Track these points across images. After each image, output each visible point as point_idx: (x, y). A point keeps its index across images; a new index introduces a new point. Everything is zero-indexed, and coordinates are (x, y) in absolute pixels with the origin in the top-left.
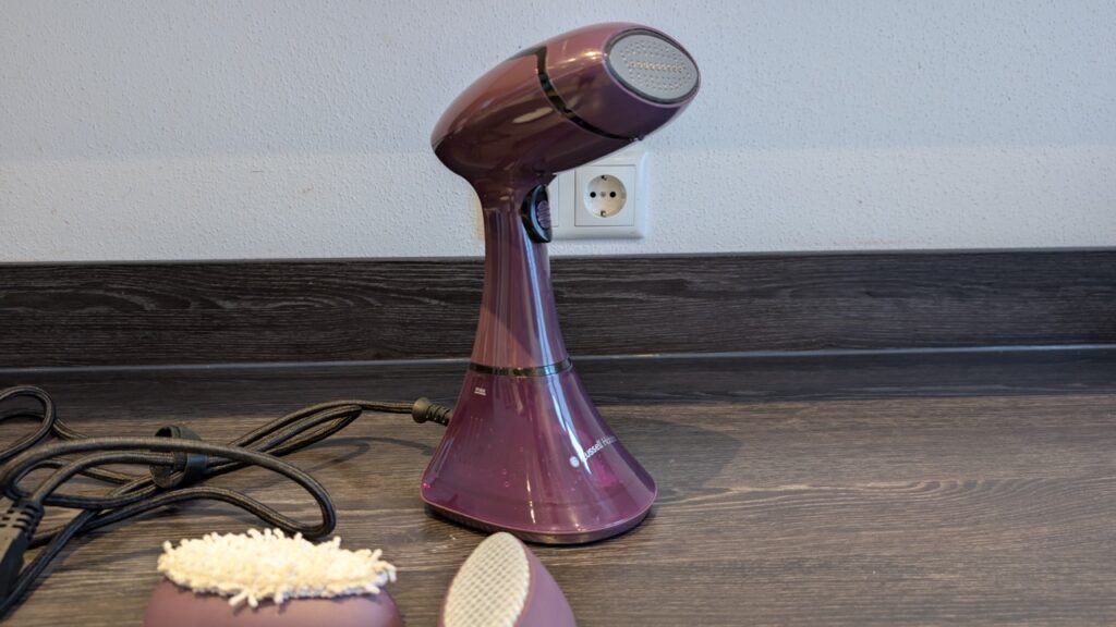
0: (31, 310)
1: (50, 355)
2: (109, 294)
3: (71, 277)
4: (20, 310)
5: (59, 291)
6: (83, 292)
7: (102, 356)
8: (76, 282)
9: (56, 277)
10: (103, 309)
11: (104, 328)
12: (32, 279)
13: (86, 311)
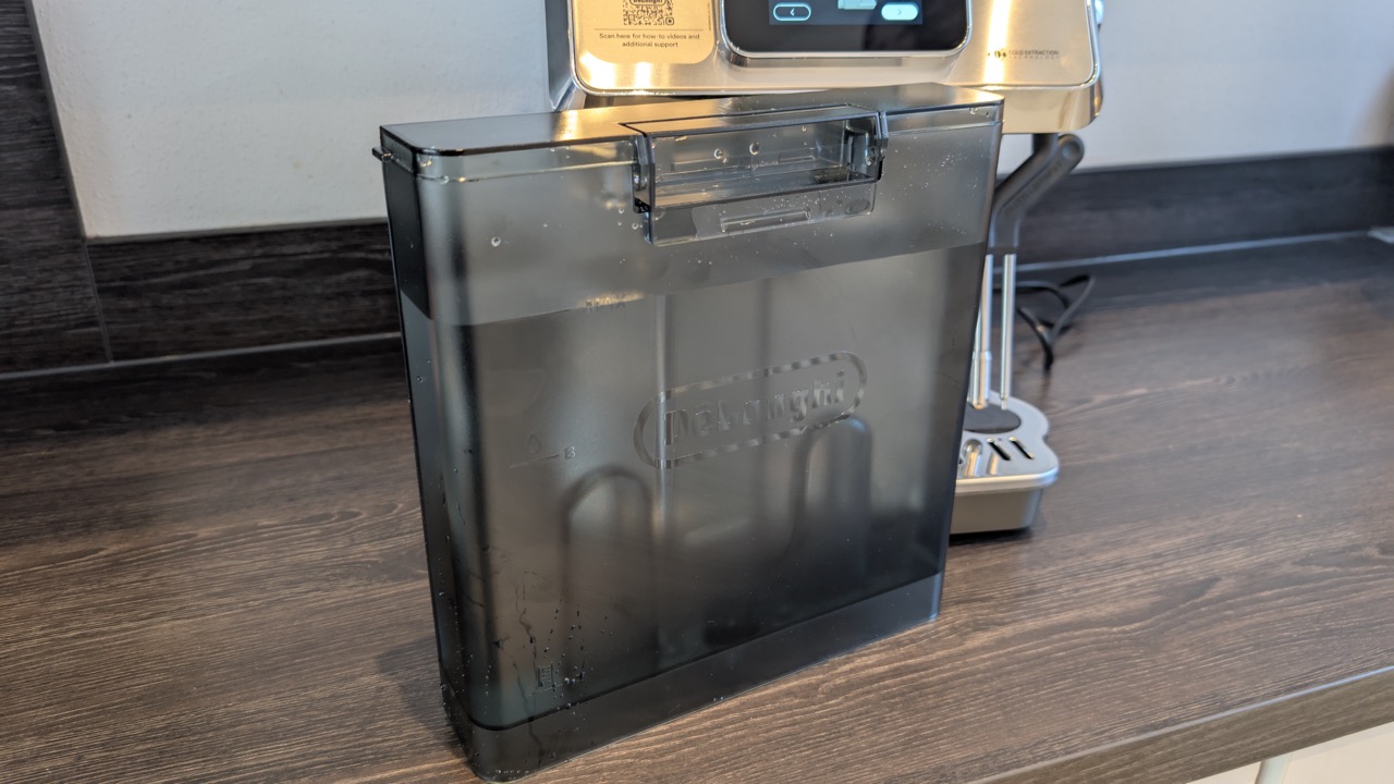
0: (282, 280)
1: (303, 329)
2: (371, 256)
3: (328, 240)
4: (268, 280)
5: (314, 257)
6: (342, 255)
7: (362, 325)
8: (334, 245)
9: (311, 240)
10: (362, 273)
11: (365, 294)
12: (282, 245)
13: (344, 277)
